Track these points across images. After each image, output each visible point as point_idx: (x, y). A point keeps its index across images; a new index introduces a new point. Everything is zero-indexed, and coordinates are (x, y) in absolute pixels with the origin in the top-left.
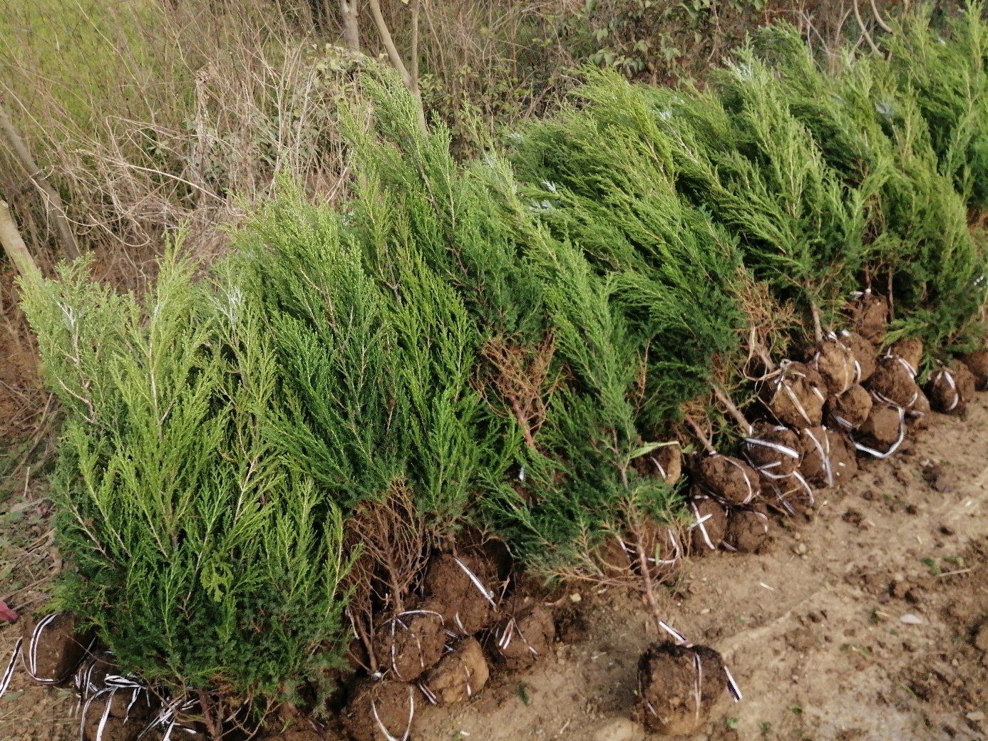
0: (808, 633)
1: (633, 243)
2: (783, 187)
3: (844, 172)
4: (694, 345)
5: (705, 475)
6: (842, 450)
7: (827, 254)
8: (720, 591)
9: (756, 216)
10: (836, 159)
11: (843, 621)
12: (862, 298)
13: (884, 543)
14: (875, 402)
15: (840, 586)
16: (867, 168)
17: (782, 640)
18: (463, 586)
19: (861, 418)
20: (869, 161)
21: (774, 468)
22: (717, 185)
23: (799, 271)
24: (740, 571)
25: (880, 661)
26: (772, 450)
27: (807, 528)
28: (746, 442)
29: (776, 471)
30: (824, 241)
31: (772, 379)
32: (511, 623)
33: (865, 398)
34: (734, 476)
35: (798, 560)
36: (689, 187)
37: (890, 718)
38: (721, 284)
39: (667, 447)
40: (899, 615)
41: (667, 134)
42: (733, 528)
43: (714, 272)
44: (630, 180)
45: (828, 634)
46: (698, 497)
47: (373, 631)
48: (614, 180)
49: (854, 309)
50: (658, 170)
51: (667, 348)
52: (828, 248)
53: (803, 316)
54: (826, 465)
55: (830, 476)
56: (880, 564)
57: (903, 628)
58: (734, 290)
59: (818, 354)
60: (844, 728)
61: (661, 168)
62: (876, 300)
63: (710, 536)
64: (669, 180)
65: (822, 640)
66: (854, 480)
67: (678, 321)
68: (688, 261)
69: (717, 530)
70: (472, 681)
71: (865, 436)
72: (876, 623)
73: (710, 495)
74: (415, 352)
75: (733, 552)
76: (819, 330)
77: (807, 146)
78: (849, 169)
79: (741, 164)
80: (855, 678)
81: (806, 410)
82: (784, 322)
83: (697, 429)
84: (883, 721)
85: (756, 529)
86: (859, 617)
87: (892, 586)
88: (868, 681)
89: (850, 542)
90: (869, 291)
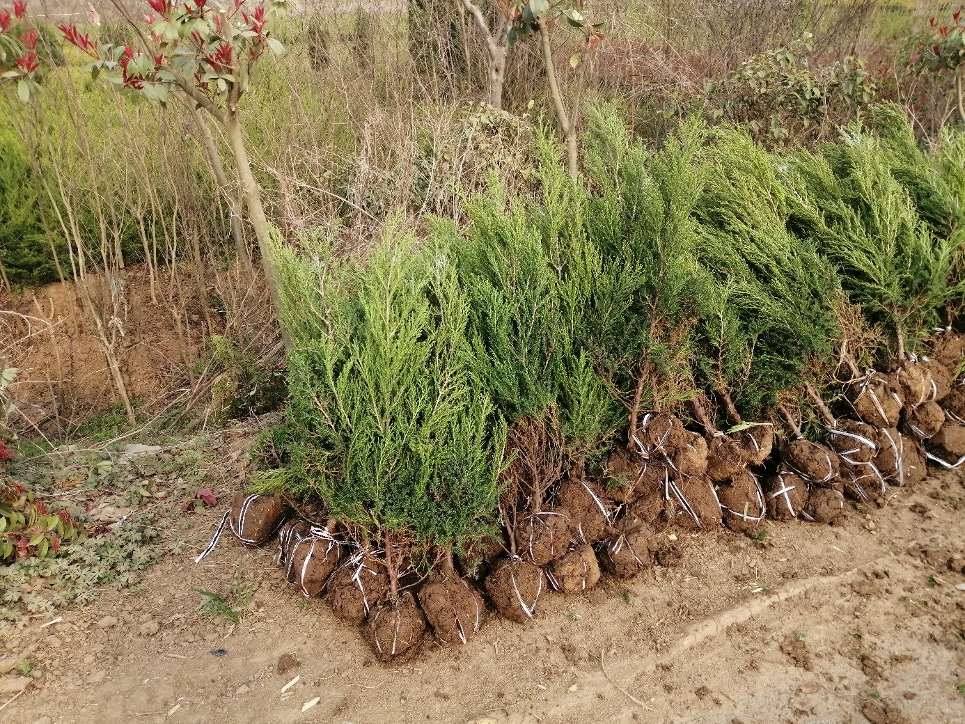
0: (872, 584)
1: (747, 262)
2: (881, 232)
3: (935, 225)
4: (794, 344)
5: (792, 454)
6: (914, 455)
7: (915, 287)
8: (797, 548)
9: (855, 252)
10: (929, 214)
11: (904, 581)
12: (943, 333)
13: (946, 531)
14: (947, 420)
15: (902, 557)
16: (956, 224)
17: (849, 587)
18: (587, 503)
19: (933, 429)
20: (958, 218)
21: (853, 454)
22: (822, 225)
23: (888, 298)
24: (816, 536)
25: (934, 612)
26: (853, 440)
27: (878, 512)
28: (831, 433)
29: (854, 456)
30: (912, 276)
31: (857, 383)
32: (622, 537)
33: (940, 414)
34: (818, 456)
35: (867, 535)
36: (798, 225)
37: (939, 653)
38: (821, 301)
39: (762, 427)
40: (954, 584)
41: (783, 184)
42: (812, 500)
43: (816, 290)
44: (749, 214)
45: (888, 588)
46: (783, 473)
47: (515, 523)
48: (736, 213)
49: (935, 341)
50: (773, 211)
51: (770, 345)
52: (916, 282)
53: (889, 338)
54: (899, 465)
55: (901, 475)
56: (940, 545)
57: (958, 593)
58: (831, 306)
59: (900, 369)
60: (897, 653)
61: (775, 209)
62: (956, 337)
63: (792, 503)
64: (781, 219)
65: (884, 592)
66: (923, 482)
67: (783, 323)
68: (794, 280)
69: (798, 498)
70: (586, 576)
71: (936, 447)
72: (933, 586)
73: (795, 472)
74: (572, 315)
75: (811, 521)
76: (902, 351)
77: (904, 202)
78: (939, 223)
79: (847, 211)
80: (910, 621)
81: (885, 412)
82: (873, 341)
83: (789, 416)
84: (933, 654)
85: (833, 503)
86: (919, 581)
87: (951, 561)
88: (922, 624)
89: (914, 527)
90: (949, 328)
